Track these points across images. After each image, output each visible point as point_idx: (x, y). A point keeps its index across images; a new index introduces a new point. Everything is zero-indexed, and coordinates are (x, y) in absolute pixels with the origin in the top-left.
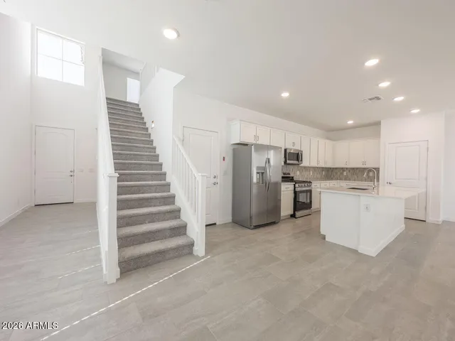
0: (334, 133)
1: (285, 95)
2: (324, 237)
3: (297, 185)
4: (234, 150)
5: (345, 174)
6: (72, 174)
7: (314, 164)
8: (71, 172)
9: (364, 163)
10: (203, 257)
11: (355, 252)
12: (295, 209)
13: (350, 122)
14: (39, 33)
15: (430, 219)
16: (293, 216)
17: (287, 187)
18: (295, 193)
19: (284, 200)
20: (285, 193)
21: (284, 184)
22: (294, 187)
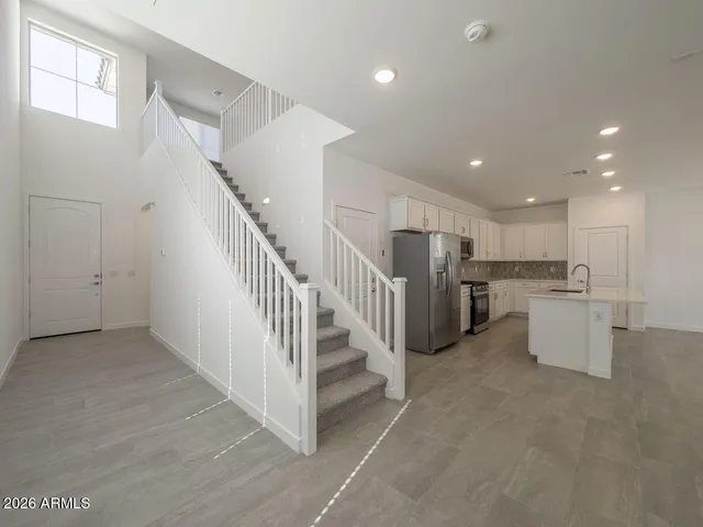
0: (504, 213)
1: (476, 163)
2: (535, 359)
3: (474, 288)
4: (394, 239)
5: (517, 269)
6: (98, 280)
7: (483, 258)
8: (97, 276)
9: (545, 255)
10: (405, 401)
11: (585, 375)
12: (473, 322)
13: (531, 200)
14: (32, 31)
15: (633, 326)
16: (470, 332)
17: (465, 291)
18: (473, 298)
19: (462, 310)
20: (462, 299)
21: (463, 286)
22: (472, 291)
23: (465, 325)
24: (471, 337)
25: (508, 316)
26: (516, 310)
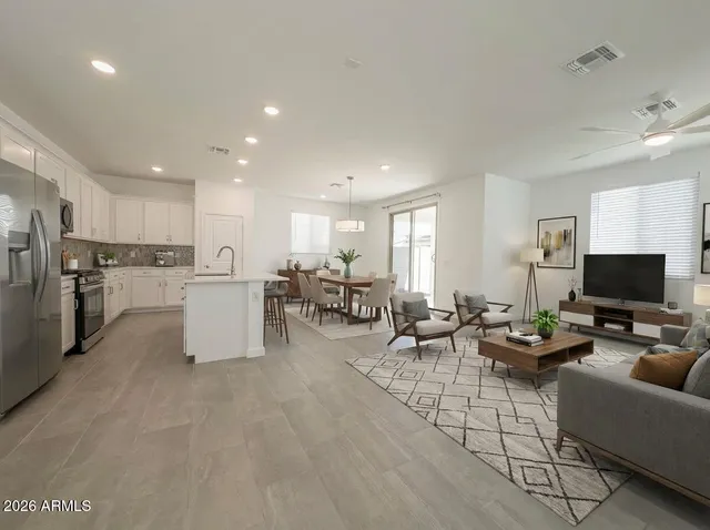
2: (192, 359)
3: (82, 280)
5: (133, 254)
7: (87, 236)
12: (80, 333)
13: (157, 169)
16: (76, 350)
17: (67, 283)
18: (79, 296)
19: (63, 317)
20: (63, 299)
21: (63, 278)
22: (77, 285)
23: (67, 341)
24: (78, 359)
25: (123, 315)
26: (136, 305)
